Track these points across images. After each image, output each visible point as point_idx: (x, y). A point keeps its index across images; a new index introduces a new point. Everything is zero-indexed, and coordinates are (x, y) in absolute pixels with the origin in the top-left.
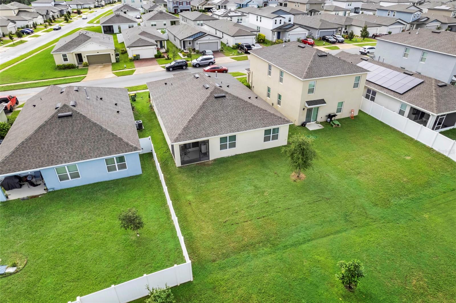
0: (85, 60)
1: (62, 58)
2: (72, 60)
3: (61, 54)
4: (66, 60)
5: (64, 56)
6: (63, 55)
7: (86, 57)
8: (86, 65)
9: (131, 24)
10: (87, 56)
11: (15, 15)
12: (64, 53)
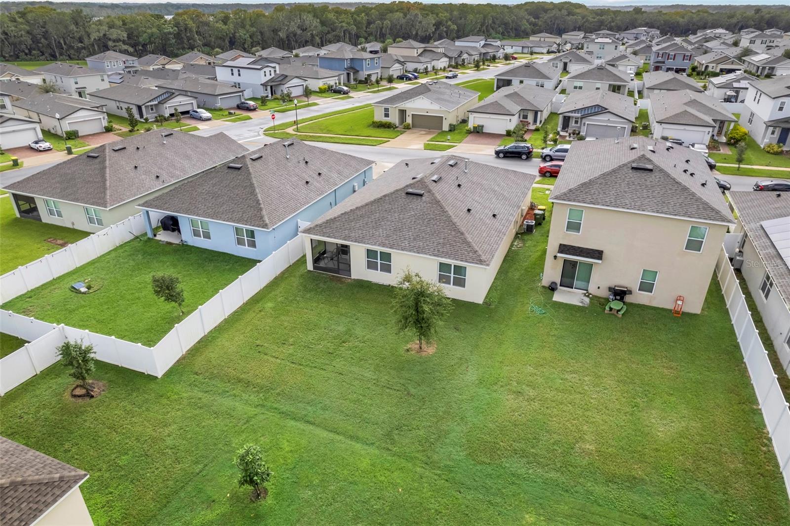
0: (409, 120)
1: (383, 112)
2: (394, 118)
3: (383, 108)
4: (387, 115)
5: (387, 110)
6: (385, 108)
7: (411, 116)
8: (407, 128)
9: (541, 81)
10: (412, 114)
11: (416, 55)
12: (387, 106)
